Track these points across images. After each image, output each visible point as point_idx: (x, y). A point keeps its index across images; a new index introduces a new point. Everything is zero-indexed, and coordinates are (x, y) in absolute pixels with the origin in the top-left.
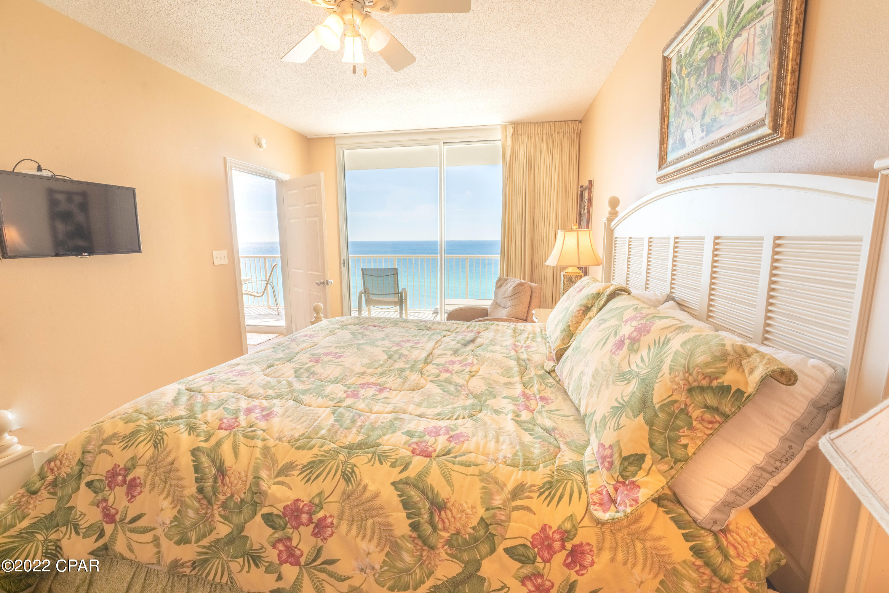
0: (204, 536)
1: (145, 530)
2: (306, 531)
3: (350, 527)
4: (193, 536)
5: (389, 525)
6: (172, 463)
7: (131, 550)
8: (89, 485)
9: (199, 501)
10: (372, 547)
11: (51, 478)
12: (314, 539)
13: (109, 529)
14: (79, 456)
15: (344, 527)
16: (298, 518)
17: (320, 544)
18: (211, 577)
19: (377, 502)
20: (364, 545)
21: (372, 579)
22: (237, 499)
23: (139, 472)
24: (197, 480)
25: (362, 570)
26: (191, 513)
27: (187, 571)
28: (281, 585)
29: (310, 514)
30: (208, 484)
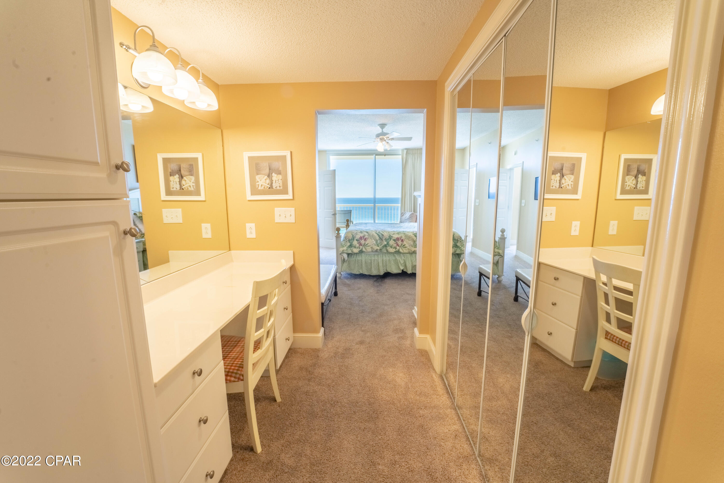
0: (381, 245)
1: (369, 246)
2: (400, 241)
3: (407, 240)
4: (379, 245)
5: (413, 239)
6: (373, 235)
7: (366, 250)
8: (356, 240)
9: (380, 240)
10: (411, 242)
11: (348, 239)
12: (401, 243)
13: (361, 247)
14: (352, 236)
15: (406, 240)
16: (399, 239)
17: (402, 243)
18: (383, 251)
19: (411, 236)
20: (410, 242)
21: (411, 247)
22: (387, 238)
23: (366, 237)
24: (379, 237)
25: (409, 246)
26: (379, 242)
27: (379, 251)
28: (396, 250)
29: (400, 238)
30: (381, 237)
